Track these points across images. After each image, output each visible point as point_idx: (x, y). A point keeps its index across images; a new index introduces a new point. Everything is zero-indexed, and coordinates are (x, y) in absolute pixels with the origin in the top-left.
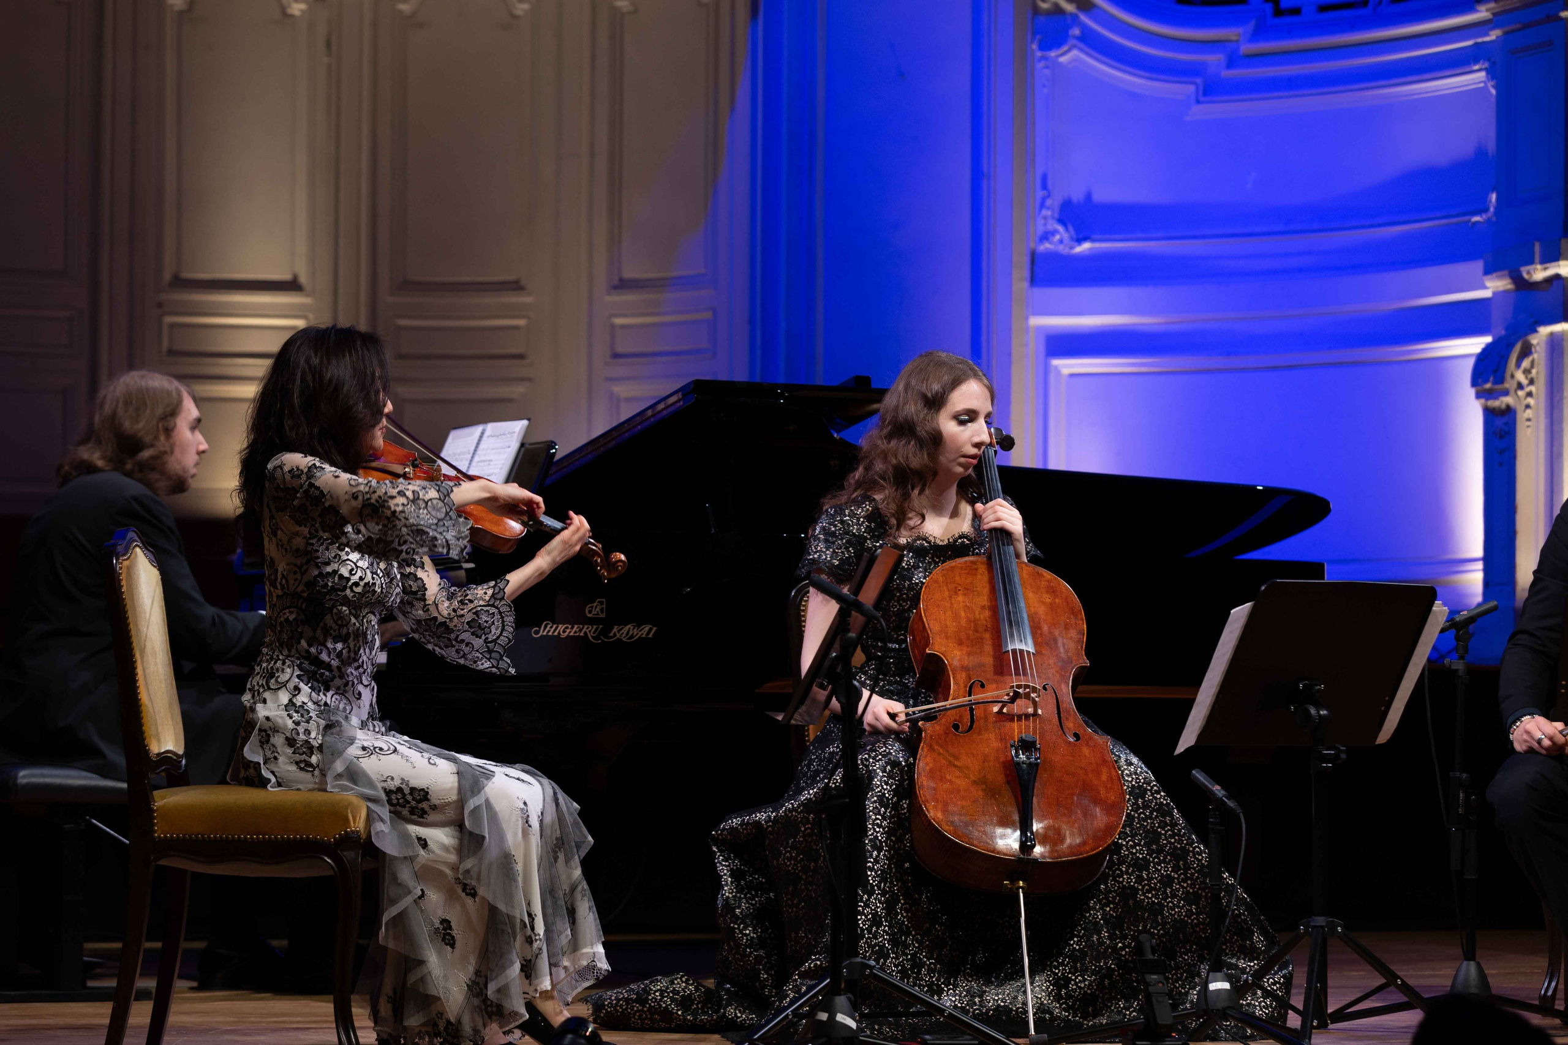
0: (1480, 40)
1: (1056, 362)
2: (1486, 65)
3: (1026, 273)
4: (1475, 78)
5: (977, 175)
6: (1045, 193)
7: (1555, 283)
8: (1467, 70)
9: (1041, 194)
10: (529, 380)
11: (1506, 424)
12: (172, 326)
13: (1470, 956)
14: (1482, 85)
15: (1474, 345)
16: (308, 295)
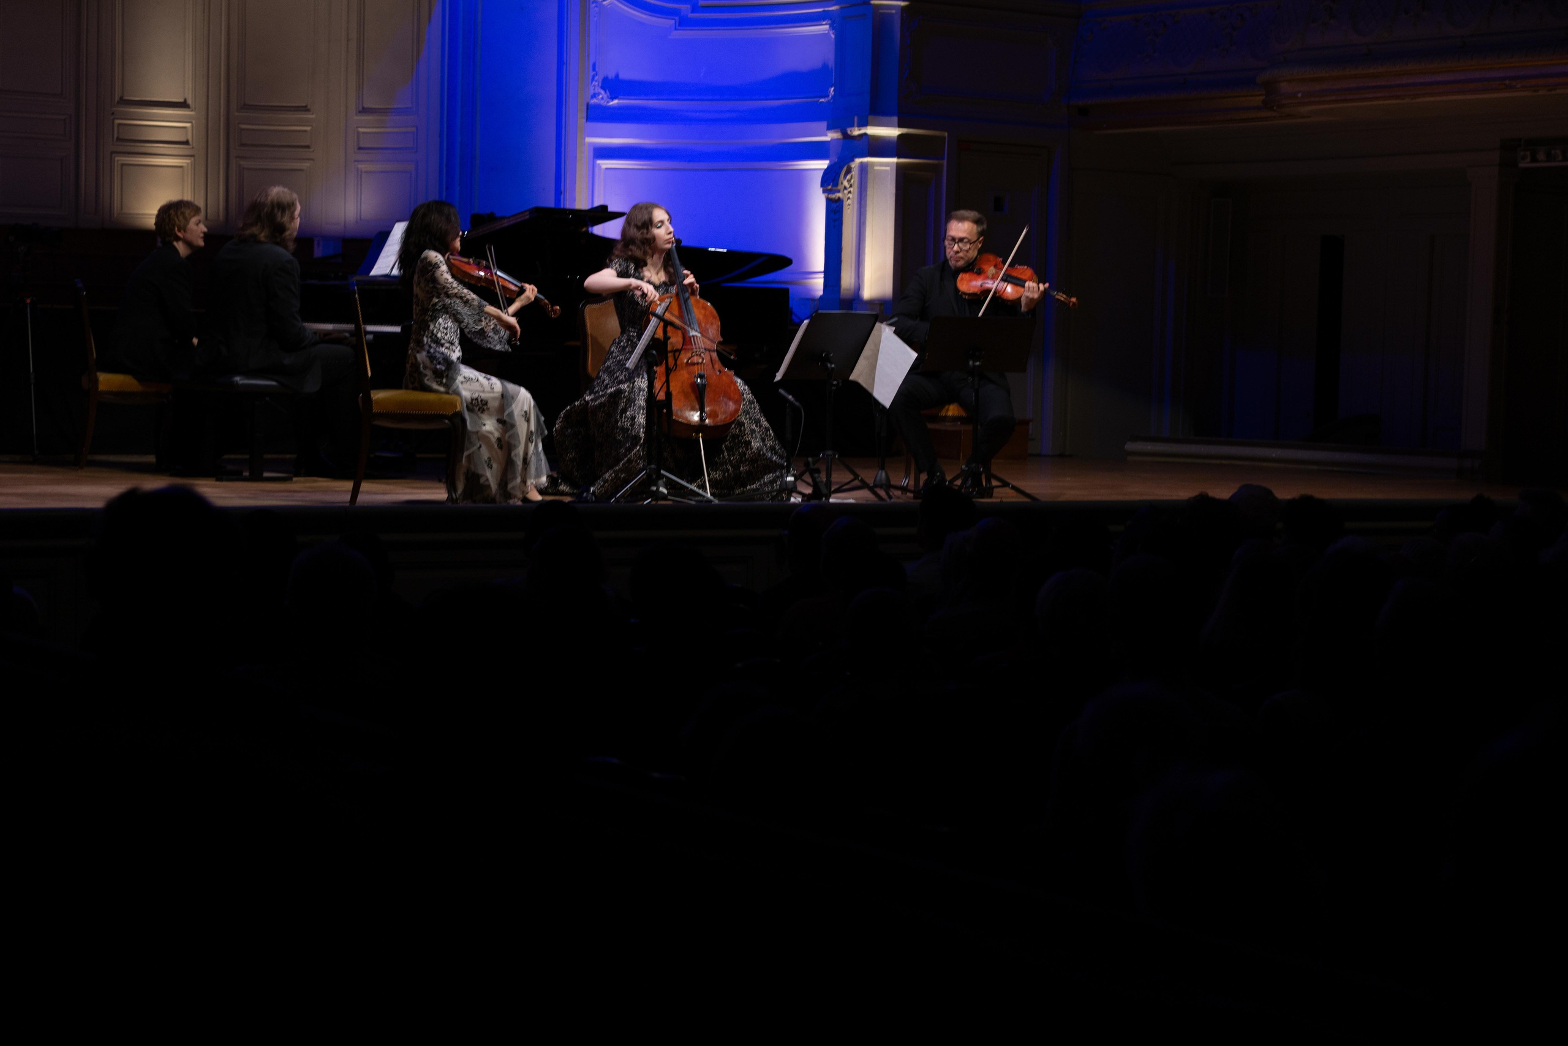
0: (827, 9)
1: (599, 162)
2: (829, 22)
3: (584, 114)
4: (823, 28)
5: (561, 63)
6: (595, 72)
7: (864, 137)
8: (819, 23)
9: (592, 73)
10: (313, 160)
11: (837, 206)
12: (119, 125)
13: (882, 468)
14: (827, 32)
15: (823, 164)
16: (192, 111)
